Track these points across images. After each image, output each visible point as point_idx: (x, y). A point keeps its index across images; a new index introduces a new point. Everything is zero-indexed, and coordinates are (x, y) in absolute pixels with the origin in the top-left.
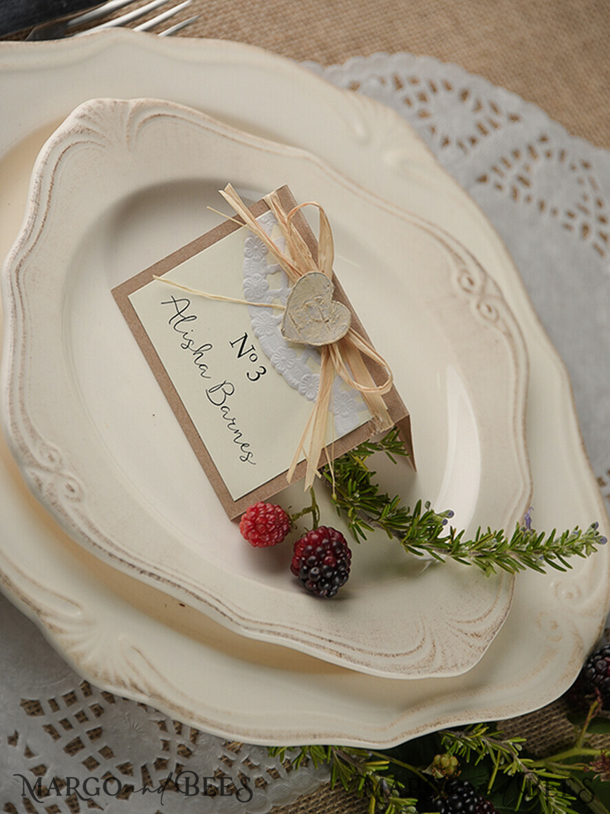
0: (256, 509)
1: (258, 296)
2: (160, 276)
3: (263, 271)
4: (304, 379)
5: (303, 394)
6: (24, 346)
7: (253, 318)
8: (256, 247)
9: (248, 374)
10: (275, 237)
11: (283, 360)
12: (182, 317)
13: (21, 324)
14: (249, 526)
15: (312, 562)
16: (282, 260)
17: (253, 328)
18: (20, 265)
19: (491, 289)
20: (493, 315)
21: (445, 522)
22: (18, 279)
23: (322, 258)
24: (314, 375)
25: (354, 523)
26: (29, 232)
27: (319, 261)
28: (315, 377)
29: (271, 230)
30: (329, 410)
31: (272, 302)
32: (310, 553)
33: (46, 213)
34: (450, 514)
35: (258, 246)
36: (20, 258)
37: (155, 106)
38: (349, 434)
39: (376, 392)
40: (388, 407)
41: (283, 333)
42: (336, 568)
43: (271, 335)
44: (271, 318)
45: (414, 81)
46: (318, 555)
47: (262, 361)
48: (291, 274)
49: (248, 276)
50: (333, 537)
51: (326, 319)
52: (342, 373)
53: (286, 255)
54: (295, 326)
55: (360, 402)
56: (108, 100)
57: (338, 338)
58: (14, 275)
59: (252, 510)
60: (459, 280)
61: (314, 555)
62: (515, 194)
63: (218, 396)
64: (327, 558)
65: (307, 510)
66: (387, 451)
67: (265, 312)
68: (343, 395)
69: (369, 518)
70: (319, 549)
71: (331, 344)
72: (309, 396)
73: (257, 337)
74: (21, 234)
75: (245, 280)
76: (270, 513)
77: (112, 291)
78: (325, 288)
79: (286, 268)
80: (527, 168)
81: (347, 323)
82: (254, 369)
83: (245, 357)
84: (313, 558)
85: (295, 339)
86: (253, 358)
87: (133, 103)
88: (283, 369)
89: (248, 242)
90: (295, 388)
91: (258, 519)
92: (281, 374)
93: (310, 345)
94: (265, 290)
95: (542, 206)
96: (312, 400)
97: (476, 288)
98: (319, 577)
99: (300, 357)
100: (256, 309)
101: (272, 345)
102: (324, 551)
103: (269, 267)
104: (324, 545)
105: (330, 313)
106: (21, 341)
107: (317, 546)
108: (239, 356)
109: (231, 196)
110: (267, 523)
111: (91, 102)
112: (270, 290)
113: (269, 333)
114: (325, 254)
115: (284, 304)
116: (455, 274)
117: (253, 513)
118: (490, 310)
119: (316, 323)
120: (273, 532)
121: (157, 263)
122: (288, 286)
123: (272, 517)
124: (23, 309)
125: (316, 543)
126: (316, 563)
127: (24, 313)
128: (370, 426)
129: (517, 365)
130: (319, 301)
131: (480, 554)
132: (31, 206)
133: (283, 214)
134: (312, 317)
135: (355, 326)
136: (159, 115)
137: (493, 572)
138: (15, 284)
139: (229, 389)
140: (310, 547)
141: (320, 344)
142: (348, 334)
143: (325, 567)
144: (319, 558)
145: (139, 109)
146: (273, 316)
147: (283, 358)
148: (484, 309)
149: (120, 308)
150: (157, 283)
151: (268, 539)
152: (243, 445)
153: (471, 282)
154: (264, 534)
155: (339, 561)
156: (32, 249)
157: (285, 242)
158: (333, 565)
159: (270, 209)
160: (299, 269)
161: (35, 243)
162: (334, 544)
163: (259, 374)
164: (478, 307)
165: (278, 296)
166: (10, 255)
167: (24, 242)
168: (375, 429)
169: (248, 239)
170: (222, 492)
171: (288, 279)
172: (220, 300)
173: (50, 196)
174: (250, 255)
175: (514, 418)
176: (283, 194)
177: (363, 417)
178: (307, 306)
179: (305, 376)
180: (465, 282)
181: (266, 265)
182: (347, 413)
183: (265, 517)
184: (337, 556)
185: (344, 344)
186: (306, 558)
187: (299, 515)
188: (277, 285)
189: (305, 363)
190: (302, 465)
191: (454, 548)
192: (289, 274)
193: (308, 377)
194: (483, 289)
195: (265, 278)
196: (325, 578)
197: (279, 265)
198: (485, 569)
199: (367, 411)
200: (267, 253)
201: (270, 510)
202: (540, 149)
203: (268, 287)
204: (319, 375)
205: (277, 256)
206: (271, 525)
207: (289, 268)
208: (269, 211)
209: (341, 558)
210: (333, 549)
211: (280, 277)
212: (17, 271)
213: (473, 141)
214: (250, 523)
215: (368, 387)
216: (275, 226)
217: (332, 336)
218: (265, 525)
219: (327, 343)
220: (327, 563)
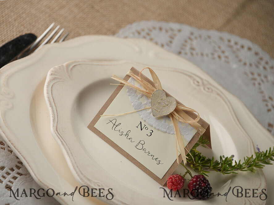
0: (171, 178)
1: (139, 107)
2: (102, 115)
3: (137, 98)
4: (168, 128)
5: (169, 133)
6: (71, 153)
7: (140, 115)
8: (131, 91)
9: (147, 135)
10: (137, 85)
11: (158, 125)
12: (115, 125)
13: (66, 147)
14: (171, 185)
15: (198, 188)
16: (143, 91)
17: (142, 119)
18: (57, 128)
19: (205, 82)
20: (210, 90)
21: (233, 160)
22: (58, 133)
23: (156, 85)
24: (170, 125)
25: (202, 172)
26: (54, 117)
27: (156, 87)
28: (171, 126)
29: (134, 84)
30: (181, 135)
31: (145, 107)
32: (196, 185)
33: (56, 109)
34: (233, 156)
35: (132, 91)
36: (55, 126)
37: (72, 63)
38: (191, 140)
39: (195, 122)
40: (201, 125)
41: (154, 115)
42: (207, 187)
43: (149, 118)
44: (147, 113)
45: (143, 30)
46: (199, 185)
47: (150, 128)
48: (148, 95)
49: (133, 102)
50: (200, 177)
51: (167, 104)
52: (180, 120)
53: (143, 89)
54: (157, 112)
55: (190, 127)
56: (56, 67)
57: (174, 109)
58: (56, 132)
59: (170, 179)
60: (194, 83)
61: (197, 185)
62: (192, 54)
63: (140, 146)
64: (202, 185)
65: (186, 173)
66: (202, 144)
67: (144, 112)
68: (184, 127)
69: (206, 169)
70: (198, 183)
71: (172, 112)
72: (172, 133)
73: (145, 121)
74: (52, 119)
75: (132, 104)
76: (176, 177)
77: (88, 127)
78: (162, 94)
79: (145, 94)
80: (191, 44)
81: (175, 103)
82: (148, 132)
83: (144, 130)
84: (197, 186)
85: (159, 116)
86: (147, 128)
87: (65, 64)
88: (159, 128)
89: (128, 91)
90: (166, 132)
91: (173, 181)
92: (159, 130)
93: (165, 116)
94: (141, 104)
95: (202, 55)
96: (173, 134)
97: (201, 83)
98: (203, 192)
99: (163, 121)
100: (140, 112)
101: (152, 121)
102: (200, 183)
103: (139, 96)
104: (199, 181)
105: (168, 101)
106: (69, 152)
107: (197, 182)
108: (141, 130)
109: (116, 78)
110: (177, 181)
111: (52, 69)
112: (143, 103)
113: (148, 118)
114: (157, 83)
115: (150, 106)
116: (192, 82)
117: (171, 180)
118: (208, 89)
119: (164, 107)
120: (180, 183)
121: (99, 111)
122: (148, 100)
123: (177, 178)
124: (65, 142)
125: (196, 181)
126: (199, 188)
127: (66, 143)
128: (197, 134)
129: (226, 103)
130: (162, 99)
131: (249, 166)
132: (50, 108)
133: (136, 76)
134: (162, 106)
135: (178, 103)
136: (75, 66)
137: (255, 171)
138: (58, 135)
139: (143, 142)
140: (195, 184)
141: (169, 114)
142: (177, 106)
143: (203, 188)
144: (200, 186)
145: (68, 66)
146: (147, 112)
147: (157, 124)
148: (207, 89)
149: (93, 132)
150: (103, 117)
151: (179, 186)
152: (156, 159)
153: (198, 82)
154: (178, 185)
155: (207, 184)
156: (57, 122)
157: (141, 85)
158: (206, 186)
159: (130, 77)
160: (150, 92)
161: (58, 120)
162: (202, 179)
163: (151, 133)
164: (204, 89)
165: (146, 104)
166: (52, 126)
167: (54, 120)
168: (200, 134)
169: (127, 90)
170: (155, 178)
171: (147, 97)
172: (126, 114)
173: (54, 103)
174: (130, 95)
175: (234, 120)
176: (133, 70)
177: (194, 132)
178: (158, 103)
179: (167, 127)
180: (196, 83)
181: (137, 96)
182: (187, 133)
183: (175, 179)
184: (205, 183)
185: (177, 110)
186: (195, 187)
187: (185, 175)
188: (144, 101)
189: (165, 122)
190: (180, 156)
191: (239, 167)
192: (147, 95)
193: (169, 127)
194: (203, 83)
195: (139, 100)
196: (205, 192)
197: (142, 94)
198: (252, 171)
199: (194, 129)
200: (136, 92)
201: (176, 176)
202: (193, 37)
203: (141, 103)
204: (172, 125)
205: (140, 91)
206: (178, 181)
207: (146, 93)
208: (131, 77)
209: (207, 183)
210: (203, 181)
211: (144, 98)
212: (57, 130)
213: (171, 42)
214: (171, 183)
215: (191, 121)
216: (135, 82)
217: (171, 109)
218: (176, 182)
219: (171, 112)
220: (203, 186)
